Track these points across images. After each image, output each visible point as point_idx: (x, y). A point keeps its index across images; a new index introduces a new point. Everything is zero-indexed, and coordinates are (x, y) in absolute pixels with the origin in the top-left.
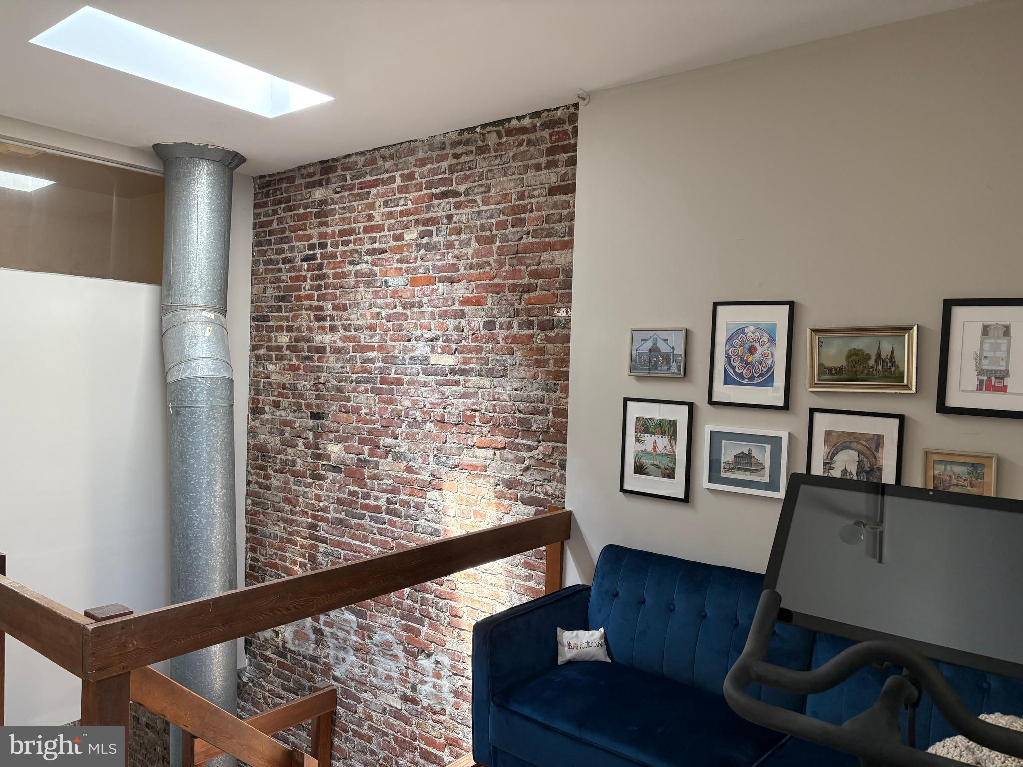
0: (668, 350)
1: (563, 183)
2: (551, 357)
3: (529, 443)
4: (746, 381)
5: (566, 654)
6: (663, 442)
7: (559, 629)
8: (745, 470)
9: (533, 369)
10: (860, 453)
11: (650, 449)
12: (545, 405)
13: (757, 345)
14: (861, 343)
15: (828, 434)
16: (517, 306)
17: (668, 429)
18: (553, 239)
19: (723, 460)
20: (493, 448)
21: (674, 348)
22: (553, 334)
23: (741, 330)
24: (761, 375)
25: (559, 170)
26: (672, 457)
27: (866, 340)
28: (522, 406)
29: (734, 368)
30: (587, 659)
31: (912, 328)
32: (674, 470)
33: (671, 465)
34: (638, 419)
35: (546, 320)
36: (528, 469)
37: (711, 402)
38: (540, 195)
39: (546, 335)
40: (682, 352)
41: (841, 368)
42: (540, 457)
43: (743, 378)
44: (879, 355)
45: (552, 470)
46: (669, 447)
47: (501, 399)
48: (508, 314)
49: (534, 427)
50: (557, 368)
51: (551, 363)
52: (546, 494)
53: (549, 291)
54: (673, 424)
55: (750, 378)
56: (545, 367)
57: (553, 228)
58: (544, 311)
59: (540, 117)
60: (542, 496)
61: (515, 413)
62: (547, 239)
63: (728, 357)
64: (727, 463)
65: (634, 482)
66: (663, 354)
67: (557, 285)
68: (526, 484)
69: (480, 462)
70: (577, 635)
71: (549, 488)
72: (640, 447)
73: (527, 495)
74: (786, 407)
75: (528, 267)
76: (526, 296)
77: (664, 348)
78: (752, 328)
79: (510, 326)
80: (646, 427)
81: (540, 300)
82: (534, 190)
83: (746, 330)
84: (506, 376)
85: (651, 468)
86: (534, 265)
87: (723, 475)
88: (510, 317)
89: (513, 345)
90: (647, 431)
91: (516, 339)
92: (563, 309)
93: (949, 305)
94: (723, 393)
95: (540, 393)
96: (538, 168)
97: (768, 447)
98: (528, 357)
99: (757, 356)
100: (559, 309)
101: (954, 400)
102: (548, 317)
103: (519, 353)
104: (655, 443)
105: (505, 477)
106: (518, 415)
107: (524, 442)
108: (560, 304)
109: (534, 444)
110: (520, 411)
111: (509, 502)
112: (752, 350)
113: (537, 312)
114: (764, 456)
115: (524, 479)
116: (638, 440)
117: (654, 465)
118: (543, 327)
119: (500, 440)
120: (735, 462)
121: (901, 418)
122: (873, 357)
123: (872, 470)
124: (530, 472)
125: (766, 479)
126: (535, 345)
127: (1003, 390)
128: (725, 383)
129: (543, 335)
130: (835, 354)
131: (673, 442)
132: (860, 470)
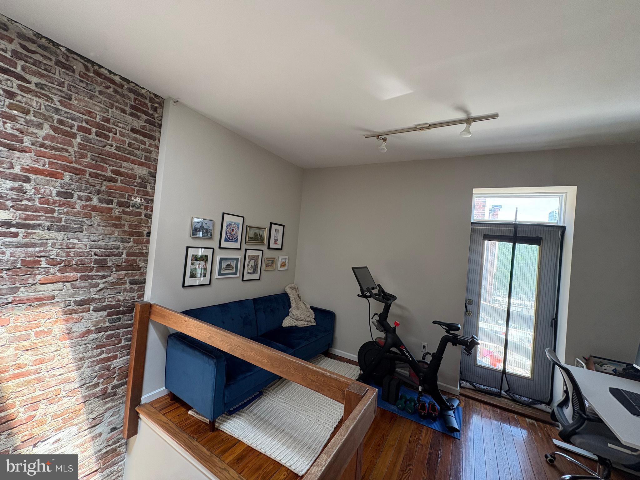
0: (207, 228)
1: (142, 130)
2: (127, 223)
3: (103, 273)
4: (231, 241)
6: (202, 264)
8: (228, 269)
9: (111, 229)
10: (255, 260)
11: (197, 267)
12: (120, 250)
13: (234, 229)
14: (257, 231)
15: (249, 256)
16: (98, 187)
17: (204, 258)
18: (131, 157)
19: (222, 267)
20: (64, 282)
21: (209, 227)
22: (128, 210)
23: (230, 224)
24: (235, 239)
25: (140, 121)
26: (206, 269)
27: (258, 230)
28: (98, 251)
29: (227, 236)
31: (265, 229)
32: (206, 274)
33: (205, 272)
34: (193, 255)
35: (125, 202)
36: (101, 289)
37: (220, 248)
38: (124, 128)
39: (123, 210)
40: (212, 229)
41: (253, 237)
42: (114, 280)
43: (230, 239)
44: (260, 235)
45: (123, 287)
46: (205, 265)
47: (76, 247)
48: (89, 191)
49: (110, 264)
50: (131, 230)
51: (126, 226)
52: (119, 301)
53: (128, 185)
54: (206, 256)
55: (232, 240)
56: (121, 228)
57: (133, 151)
58: (123, 196)
59: (127, 83)
60: (114, 303)
61: (91, 256)
62: (128, 156)
63: (226, 232)
64: (224, 268)
65: (189, 282)
66: (205, 229)
67: (135, 184)
68: (99, 299)
69: (48, 293)
71: (120, 297)
72: (193, 267)
73: (99, 305)
74: (240, 249)
75: (110, 166)
76: (105, 183)
78: (234, 223)
79: (89, 199)
80: (196, 258)
81: (119, 189)
82: (119, 122)
83: (232, 224)
84: (82, 232)
85: (197, 275)
86: (116, 167)
87: (222, 272)
88: (90, 193)
89: (92, 212)
90: (196, 260)
91: (94, 208)
92: (138, 198)
93: (271, 224)
94: (224, 244)
95: (116, 243)
96: (124, 111)
97: (235, 261)
98: (106, 221)
99: (234, 232)
100: (135, 197)
101: (271, 246)
102: (126, 200)
103: (97, 218)
104: (199, 264)
105: (78, 299)
106: (94, 257)
107: (98, 273)
108: (136, 195)
110: (96, 255)
111: (81, 314)
112: (233, 230)
113: (117, 195)
114: (234, 265)
115: (97, 297)
116: (192, 264)
118: (120, 204)
119: (73, 275)
120: (226, 267)
121: (262, 251)
124: (103, 291)
125: (234, 271)
126: (113, 214)
127: (277, 244)
128: (225, 241)
129: (120, 209)
130: (251, 233)
131: (206, 263)
132: (254, 265)
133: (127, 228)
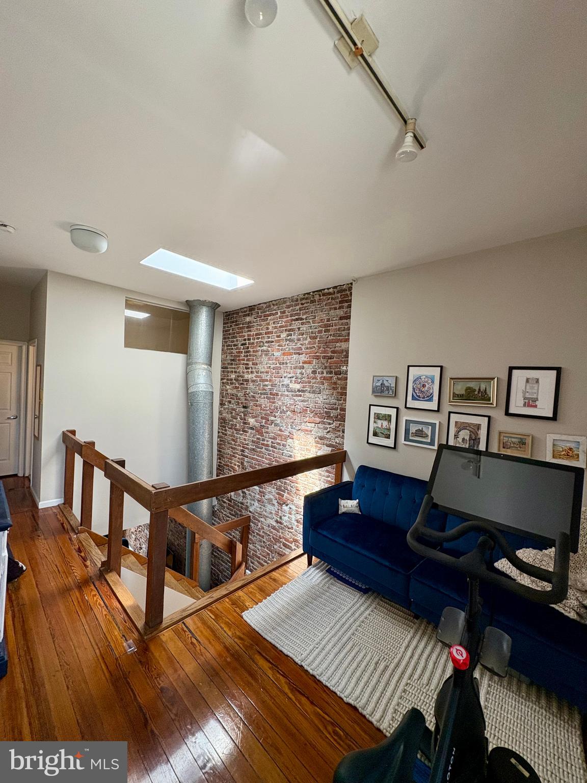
0: (389, 385)
1: (346, 315)
2: (340, 386)
3: (330, 421)
4: (421, 399)
5: (342, 510)
6: (385, 423)
7: (339, 499)
8: (420, 436)
9: (332, 391)
10: (470, 431)
11: (380, 426)
12: (336, 406)
13: (426, 384)
14: (472, 385)
15: (456, 422)
16: (326, 365)
17: (388, 418)
18: (341, 338)
19: (410, 432)
20: (315, 423)
21: (391, 384)
22: (340, 376)
23: (420, 378)
24: (428, 397)
25: (344, 310)
26: (389, 429)
27: (473, 383)
28: (327, 406)
29: (416, 393)
30: (351, 512)
31: (494, 378)
32: (390, 435)
33: (389, 433)
34: (375, 413)
36: (329, 432)
37: (406, 407)
38: (336, 320)
40: (394, 386)
41: (463, 395)
42: (334, 427)
43: (420, 398)
44: (479, 390)
45: (339, 433)
46: (388, 426)
47: (318, 403)
49: (332, 415)
50: (342, 391)
51: (339, 388)
52: (336, 443)
53: (339, 359)
54: (390, 416)
55: (424, 398)
56: (336, 390)
57: (341, 333)
58: (337, 367)
59: (336, 288)
60: (334, 444)
62: (339, 338)
63: (414, 389)
64: (412, 433)
65: (373, 440)
66: (385, 386)
67: (343, 356)
68: (328, 438)
69: (309, 428)
70: (347, 502)
71: (337, 441)
72: (375, 425)
73: (328, 443)
74: (438, 411)
75: (330, 349)
76: (329, 361)
77: (386, 384)
78: (424, 377)
79: (323, 373)
80: (378, 417)
81: (335, 363)
82: (334, 318)
83: (422, 377)
84: (321, 394)
85: (380, 434)
86: (333, 348)
87: (410, 438)
88: (322, 369)
89: (324, 381)
90: (379, 418)
91: (325, 378)
92: (345, 367)
93: (511, 369)
94: (411, 403)
95: (334, 401)
96: (335, 309)
97: (430, 427)
98: (330, 386)
99: (426, 388)
100: (343, 366)
101: (512, 410)
102: (339, 370)
103: (326, 384)
104: (382, 423)
105: (320, 435)
106: (325, 410)
107: (328, 421)
108: (344, 364)
109: (332, 422)
110: (326, 408)
111: (321, 446)
112: (424, 386)
113: (334, 367)
114: (428, 431)
115: (327, 436)
116: (375, 422)
117: (381, 433)
118: (336, 374)
119: (318, 420)
120: (416, 433)
121: (489, 417)
122: (477, 390)
123: (476, 439)
124: (330, 433)
125: (429, 441)
126: (333, 381)
127: (536, 406)
128: (412, 400)
129: (336, 377)
130: (460, 389)
131: (390, 423)
132: (471, 438)
133: (340, 391)
